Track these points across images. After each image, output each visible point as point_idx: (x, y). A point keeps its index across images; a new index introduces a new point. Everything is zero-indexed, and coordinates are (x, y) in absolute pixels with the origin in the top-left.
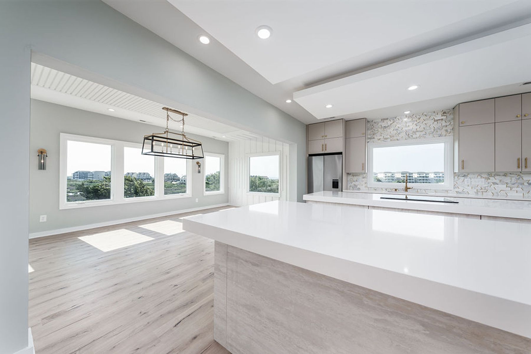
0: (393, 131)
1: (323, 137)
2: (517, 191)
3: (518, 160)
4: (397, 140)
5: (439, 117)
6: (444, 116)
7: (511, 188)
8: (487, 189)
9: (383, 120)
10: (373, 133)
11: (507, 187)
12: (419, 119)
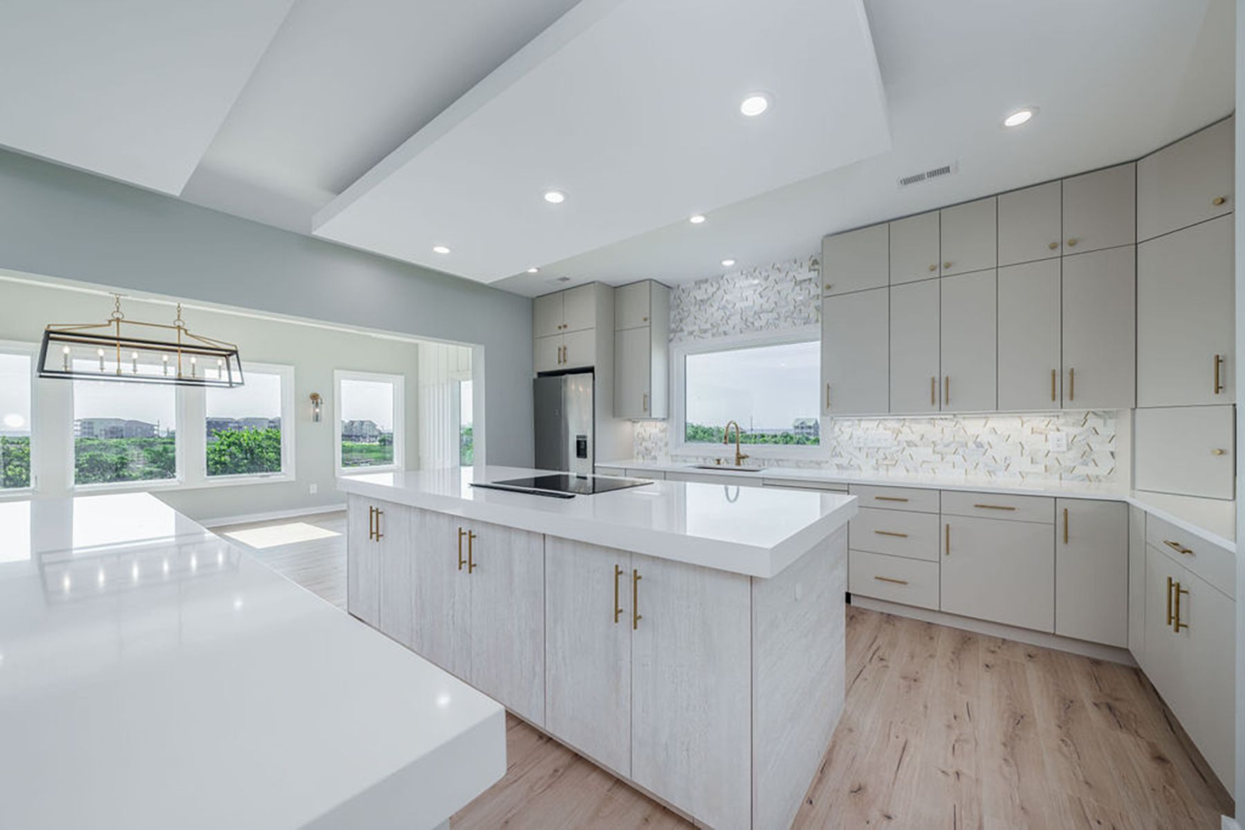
0: (718, 310)
1: (560, 328)
2: (954, 464)
3: (933, 380)
4: (725, 333)
5: (805, 274)
6: (815, 270)
7: (942, 455)
8: (896, 458)
9: (699, 283)
10: (681, 317)
11: (934, 452)
12: (767, 279)
